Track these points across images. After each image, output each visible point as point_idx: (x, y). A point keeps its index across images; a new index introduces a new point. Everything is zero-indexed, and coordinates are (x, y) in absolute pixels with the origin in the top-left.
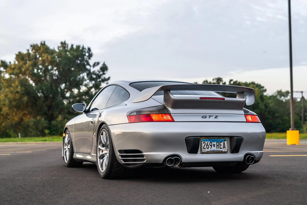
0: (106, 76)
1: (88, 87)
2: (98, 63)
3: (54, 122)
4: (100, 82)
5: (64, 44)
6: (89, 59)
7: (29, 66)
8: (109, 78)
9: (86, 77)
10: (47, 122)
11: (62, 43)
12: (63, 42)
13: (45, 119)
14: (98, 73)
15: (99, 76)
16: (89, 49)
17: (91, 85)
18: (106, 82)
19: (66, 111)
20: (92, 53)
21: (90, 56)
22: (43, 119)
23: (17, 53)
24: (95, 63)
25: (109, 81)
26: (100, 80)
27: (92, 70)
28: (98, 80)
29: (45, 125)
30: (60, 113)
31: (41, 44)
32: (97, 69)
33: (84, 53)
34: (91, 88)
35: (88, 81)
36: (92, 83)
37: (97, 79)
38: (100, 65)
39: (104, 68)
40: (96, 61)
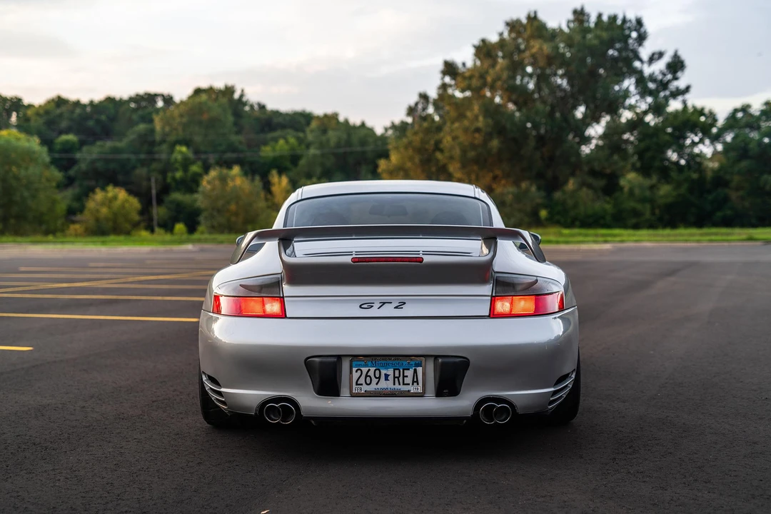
0: (681, 83)
1: (638, 110)
2: (661, 55)
3: (557, 195)
4: (666, 99)
5: (580, 15)
6: (640, 44)
7: (502, 70)
8: (687, 89)
9: (632, 89)
10: (543, 193)
11: (575, 12)
12: (579, 8)
13: (539, 188)
14: (660, 77)
15: (664, 85)
16: (639, 22)
17: (643, 106)
18: (680, 98)
19: (586, 169)
20: (645, 32)
21: (642, 38)
22: (534, 189)
23: (477, 42)
24: (653, 54)
25: (687, 96)
26: (667, 93)
27: (647, 70)
28: (662, 94)
29: (539, 201)
30: (573, 174)
31: (529, 18)
32: (659, 67)
33: (627, 32)
34: (645, 113)
35: (638, 97)
36: (646, 103)
37: (659, 92)
38: (667, 59)
39: (676, 66)
40: (656, 49)
